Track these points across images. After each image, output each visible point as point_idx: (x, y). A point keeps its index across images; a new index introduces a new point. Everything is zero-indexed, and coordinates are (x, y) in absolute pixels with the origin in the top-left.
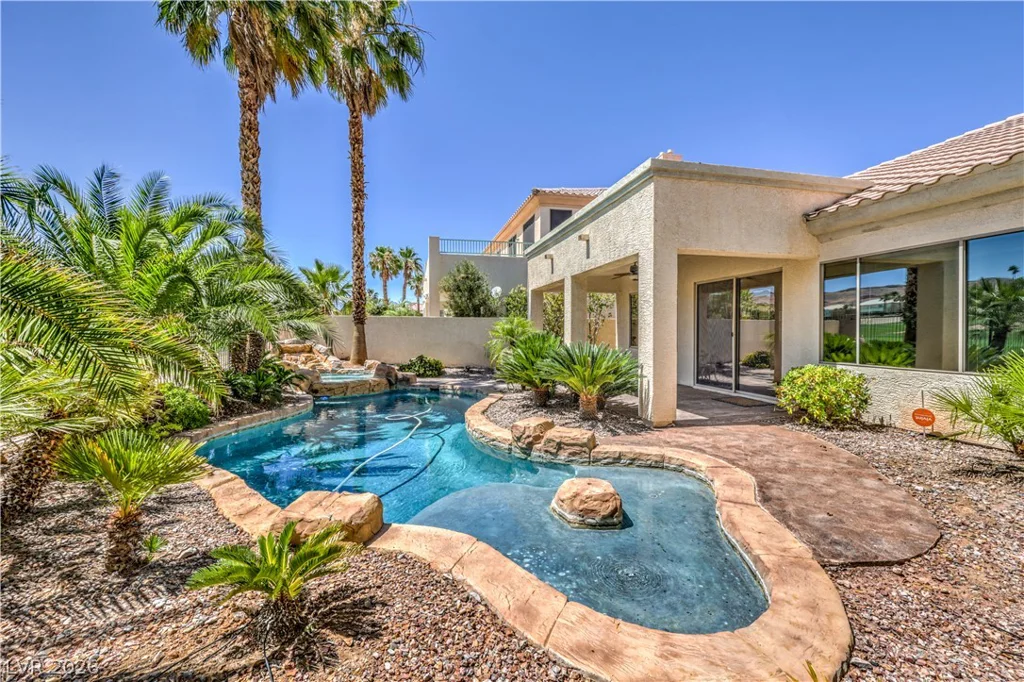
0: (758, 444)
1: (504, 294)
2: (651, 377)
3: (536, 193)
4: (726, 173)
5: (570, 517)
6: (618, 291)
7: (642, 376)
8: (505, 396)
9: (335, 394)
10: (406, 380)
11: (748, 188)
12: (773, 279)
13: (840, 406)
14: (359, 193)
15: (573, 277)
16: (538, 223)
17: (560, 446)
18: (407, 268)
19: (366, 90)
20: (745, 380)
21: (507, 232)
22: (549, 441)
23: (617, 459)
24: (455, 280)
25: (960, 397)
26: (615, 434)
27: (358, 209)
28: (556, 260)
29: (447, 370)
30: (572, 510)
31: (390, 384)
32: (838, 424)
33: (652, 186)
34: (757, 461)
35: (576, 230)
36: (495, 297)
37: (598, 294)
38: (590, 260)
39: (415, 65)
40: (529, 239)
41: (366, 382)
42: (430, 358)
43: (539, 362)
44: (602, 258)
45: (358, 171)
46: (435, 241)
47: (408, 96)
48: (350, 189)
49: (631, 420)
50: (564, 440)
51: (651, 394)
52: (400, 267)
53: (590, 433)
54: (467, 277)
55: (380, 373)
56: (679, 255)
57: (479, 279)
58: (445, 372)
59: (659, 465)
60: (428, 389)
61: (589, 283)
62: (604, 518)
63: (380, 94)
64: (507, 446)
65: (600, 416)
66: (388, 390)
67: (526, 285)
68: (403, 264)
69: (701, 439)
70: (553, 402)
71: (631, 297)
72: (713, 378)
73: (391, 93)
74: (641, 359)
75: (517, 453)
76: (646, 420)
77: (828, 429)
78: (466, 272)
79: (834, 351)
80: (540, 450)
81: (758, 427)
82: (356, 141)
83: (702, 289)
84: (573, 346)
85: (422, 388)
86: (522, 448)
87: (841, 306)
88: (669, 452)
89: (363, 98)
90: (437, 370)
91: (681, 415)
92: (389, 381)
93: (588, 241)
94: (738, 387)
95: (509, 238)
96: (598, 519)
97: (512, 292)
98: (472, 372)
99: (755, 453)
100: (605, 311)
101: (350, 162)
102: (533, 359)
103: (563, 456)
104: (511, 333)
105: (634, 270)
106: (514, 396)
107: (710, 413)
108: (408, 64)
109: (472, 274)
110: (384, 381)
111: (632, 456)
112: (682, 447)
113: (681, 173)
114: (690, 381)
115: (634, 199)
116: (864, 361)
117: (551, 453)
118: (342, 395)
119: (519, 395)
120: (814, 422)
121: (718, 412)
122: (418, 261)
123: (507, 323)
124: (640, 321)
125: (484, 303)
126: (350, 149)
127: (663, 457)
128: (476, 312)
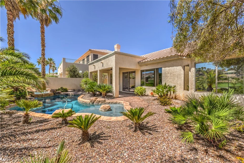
0: (131, 99)
1: (83, 72)
2: (115, 89)
3: (90, 50)
4: (126, 54)
5: (103, 110)
6: (108, 73)
7: (113, 89)
8: (85, 95)
9: (39, 97)
10: (59, 93)
11: (130, 57)
12: (134, 72)
13: (142, 93)
14: (43, 45)
15: (100, 70)
16: (90, 57)
17: (99, 102)
18: (50, 64)
19: (46, 20)
20: (130, 90)
21: (82, 58)
22: (97, 101)
23: (109, 103)
24: (70, 69)
25: (154, 90)
26: (109, 99)
27: (43, 50)
28: (96, 66)
29: (68, 90)
30: (103, 109)
31: (54, 94)
32: (142, 95)
33: (115, 55)
34: (130, 101)
35: (100, 61)
36: (80, 73)
37: (104, 73)
38: (103, 67)
39: (60, 16)
40: (88, 60)
41: (48, 94)
42: (64, 87)
43: (94, 87)
44: (105, 67)
45: (43, 40)
46: (64, 59)
47: (58, 23)
48: (41, 44)
49: (111, 97)
50: (100, 100)
51: (115, 92)
52: (48, 63)
53: (104, 99)
54: (73, 68)
55: (51, 91)
56: (119, 68)
57: (76, 69)
58: (68, 91)
59: (116, 103)
60: (65, 95)
61: (103, 71)
62: (108, 109)
63: (50, 22)
64: (89, 103)
65: (106, 97)
66: (54, 95)
67: (88, 71)
68: (49, 62)
69: (123, 99)
70: (96, 95)
71: (111, 74)
72: (126, 90)
73: (53, 21)
74: (113, 86)
75: (91, 104)
76: (114, 97)
77: (141, 96)
78: (73, 67)
79: (142, 85)
80: (96, 103)
81: (131, 97)
82: (43, 32)
83: (123, 73)
84: (101, 84)
85: (63, 95)
86: (92, 103)
87: (148, 76)
88: (117, 101)
89: (45, 22)
90: (66, 90)
91: (120, 96)
92: (54, 93)
93: (103, 63)
94: (129, 91)
95: (83, 59)
96: (107, 110)
97: (85, 72)
98: (75, 91)
99: (130, 100)
100: (105, 77)
101: (41, 37)
102: (92, 87)
103: (100, 103)
104: (86, 81)
105: (112, 69)
106: (87, 95)
107: (124, 95)
108: (58, 15)
109: (75, 68)
110: (53, 93)
111: (112, 102)
112: (120, 100)
113: (119, 54)
114: (121, 90)
115: (111, 57)
116: (146, 86)
117: (98, 103)
118: (41, 97)
119: (88, 95)
120: (139, 95)
121: (125, 95)
122: (54, 62)
123: (85, 79)
124: (113, 79)
125: (77, 74)
126: (41, 34)
127: (117, 102)
128: (76, 77)
